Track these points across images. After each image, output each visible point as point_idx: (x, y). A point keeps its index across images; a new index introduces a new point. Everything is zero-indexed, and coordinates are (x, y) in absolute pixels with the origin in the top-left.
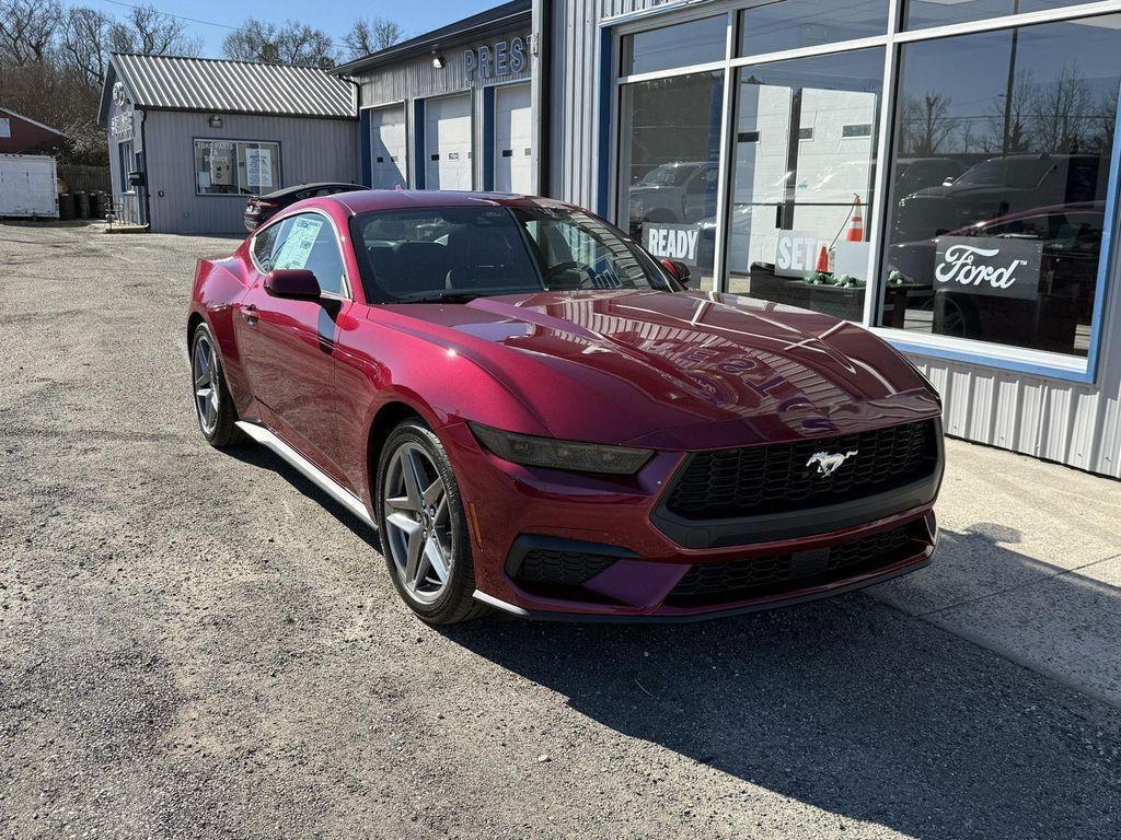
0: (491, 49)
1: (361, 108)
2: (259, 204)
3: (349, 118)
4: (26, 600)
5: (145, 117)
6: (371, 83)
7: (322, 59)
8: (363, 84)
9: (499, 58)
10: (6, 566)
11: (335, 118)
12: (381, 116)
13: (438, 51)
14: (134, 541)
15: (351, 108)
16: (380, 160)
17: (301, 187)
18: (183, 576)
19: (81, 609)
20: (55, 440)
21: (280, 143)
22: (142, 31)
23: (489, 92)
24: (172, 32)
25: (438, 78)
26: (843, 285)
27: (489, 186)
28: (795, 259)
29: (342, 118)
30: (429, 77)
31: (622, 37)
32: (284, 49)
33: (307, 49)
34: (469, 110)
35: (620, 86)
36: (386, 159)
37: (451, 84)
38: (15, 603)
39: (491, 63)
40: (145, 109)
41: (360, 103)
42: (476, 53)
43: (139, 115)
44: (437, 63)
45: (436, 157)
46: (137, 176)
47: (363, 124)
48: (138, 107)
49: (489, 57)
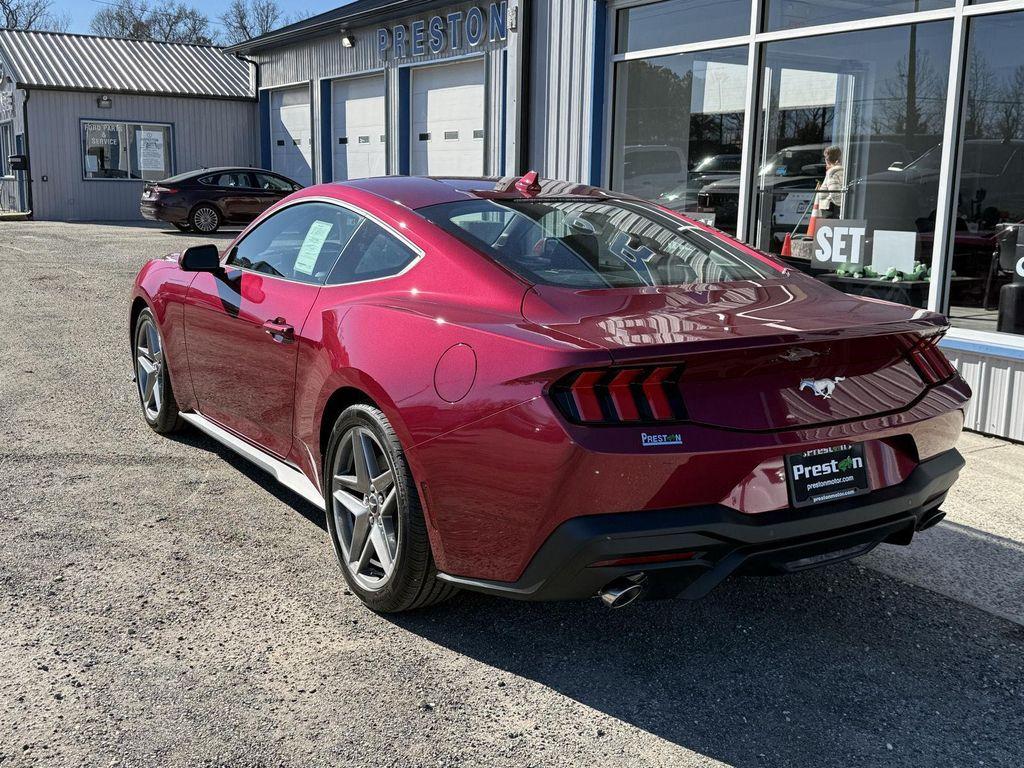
0: (407, 28)
1: (260, 89)
2: (158, 189)
3: (247, 99)
4: (79, 685)
5: (28, 97)
6: (272, 62)
7: (198, 39)
8: (264, 63)
9: (416, 38)
10: (34, 637)
11: (231, 98)
12: (282, 97)
13: (347, 29)
14: (181, 597)
15: (248, 88)
16: (281, 143)
17: (202, 171)
18: (264, 646)
19: (156, 697)
20: (30, 465)
21: (173, 125)
22: (5, 8)
23: (404, 74)
24: (37, 10)
25: (345, 58)
26: (890, 278)
27: (405, 170)
28: (837, 251)
29: (239, 99)
30: (337, 57)
31: (618, 11)
32: (157, 28)
33: (182, 28)
34: (384, 91)
35: (616, 63)
36: (287, 143)
37: (362, 63)
38: (67, 690)
39: (407, 42)
40: (28, 88)
41: (258, 83)
42: (390, 32)
43: (20, 96)
44: (346, 42)
45: (344, 141)
46: (19, 160)
47: (262, 105)
48: (20, 85)
49: (405, 37)
